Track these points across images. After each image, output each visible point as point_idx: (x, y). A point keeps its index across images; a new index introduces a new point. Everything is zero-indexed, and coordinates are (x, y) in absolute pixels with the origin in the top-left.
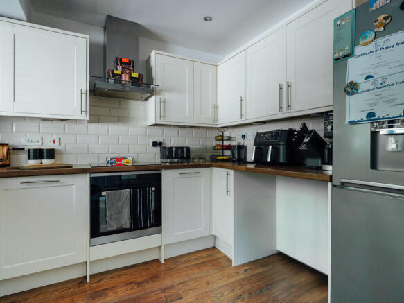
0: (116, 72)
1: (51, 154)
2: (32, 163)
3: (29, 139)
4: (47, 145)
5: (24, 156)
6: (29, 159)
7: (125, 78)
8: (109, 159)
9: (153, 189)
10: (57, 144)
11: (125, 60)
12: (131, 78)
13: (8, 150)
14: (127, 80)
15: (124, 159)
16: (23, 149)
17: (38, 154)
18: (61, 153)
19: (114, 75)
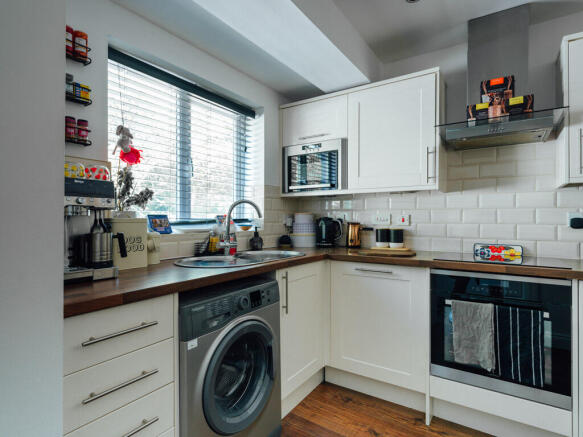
0: (479, 107)
1: (399, 236)
2: (380, 246)
3: (378, 217)
4: (397, 225)
5: (373, 236)
6: (377, 241)
7: (496, 112)
8: (478, 247)
9: (546, 315)
10: (407, 222)
11: (496, 81)
12: (508, 108)
13: (359, 230)
14: (499, 113)
15: (506, 248)
16: (372, 229)
17: (385, 235)
18: (411, 234)
19: (476, 112)
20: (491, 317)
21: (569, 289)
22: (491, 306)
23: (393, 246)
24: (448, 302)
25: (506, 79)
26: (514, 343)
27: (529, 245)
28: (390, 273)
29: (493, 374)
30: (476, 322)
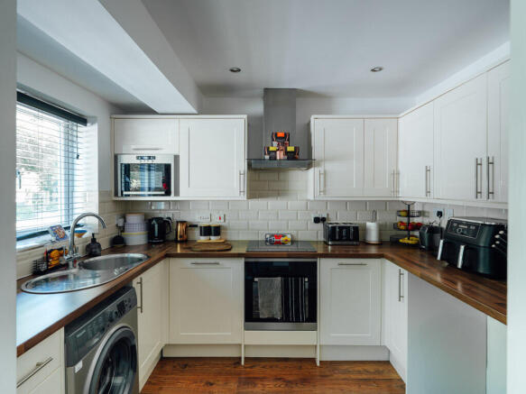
0: (271, 149)
1: (217, 231)
2: (203, 239)
3: (202, 219)
4: (215, 222)
5: (197, 231)
6: (201, 235)
7: (280, 155)
8: (268, 236)
9: (306, 280)
10: (222, 220)
11: (281, 134)
12: (287, 153)
13: (186, 227)
14: (282, 157)
15: (283, 236)
16: (196, 226)
17: (207, 231)
18: (225, 229)
19: (269, 152)
20: (280, 285)
21: (316, 263)
22: (279, 279)
23: (214, 239)
24: (256, 279)
25: (285, 134)
26: (292, 299)
27: (294, 233)
28: (218, 264)
29: (282, 320)
30: (272, 290)
